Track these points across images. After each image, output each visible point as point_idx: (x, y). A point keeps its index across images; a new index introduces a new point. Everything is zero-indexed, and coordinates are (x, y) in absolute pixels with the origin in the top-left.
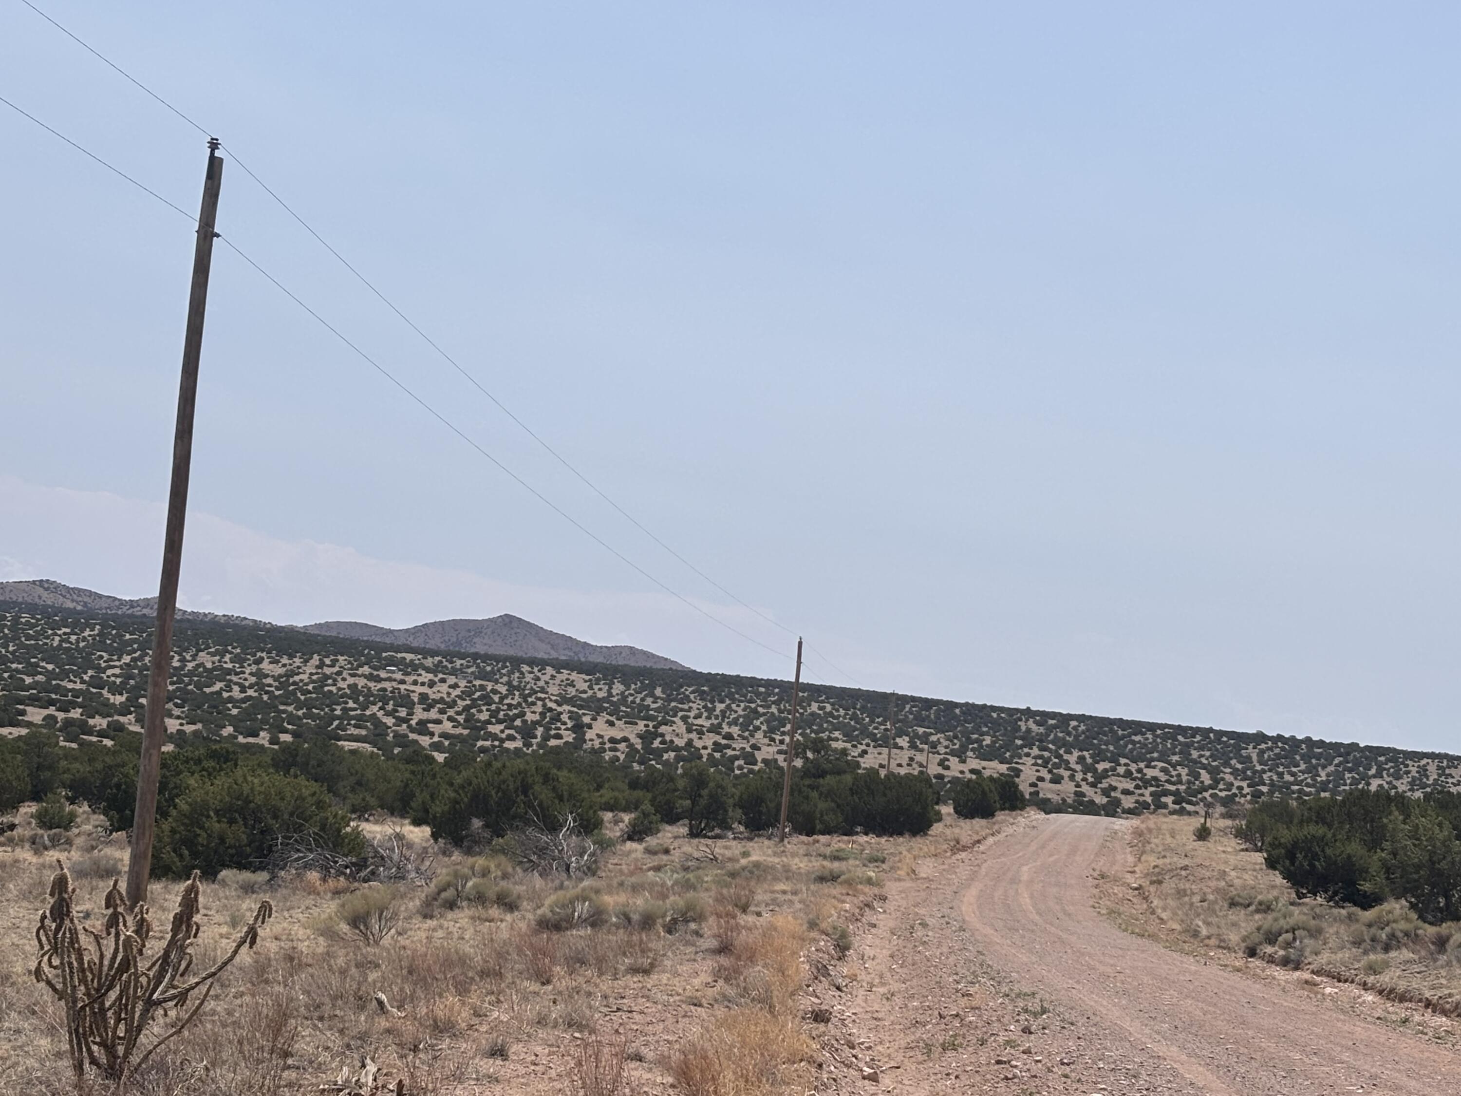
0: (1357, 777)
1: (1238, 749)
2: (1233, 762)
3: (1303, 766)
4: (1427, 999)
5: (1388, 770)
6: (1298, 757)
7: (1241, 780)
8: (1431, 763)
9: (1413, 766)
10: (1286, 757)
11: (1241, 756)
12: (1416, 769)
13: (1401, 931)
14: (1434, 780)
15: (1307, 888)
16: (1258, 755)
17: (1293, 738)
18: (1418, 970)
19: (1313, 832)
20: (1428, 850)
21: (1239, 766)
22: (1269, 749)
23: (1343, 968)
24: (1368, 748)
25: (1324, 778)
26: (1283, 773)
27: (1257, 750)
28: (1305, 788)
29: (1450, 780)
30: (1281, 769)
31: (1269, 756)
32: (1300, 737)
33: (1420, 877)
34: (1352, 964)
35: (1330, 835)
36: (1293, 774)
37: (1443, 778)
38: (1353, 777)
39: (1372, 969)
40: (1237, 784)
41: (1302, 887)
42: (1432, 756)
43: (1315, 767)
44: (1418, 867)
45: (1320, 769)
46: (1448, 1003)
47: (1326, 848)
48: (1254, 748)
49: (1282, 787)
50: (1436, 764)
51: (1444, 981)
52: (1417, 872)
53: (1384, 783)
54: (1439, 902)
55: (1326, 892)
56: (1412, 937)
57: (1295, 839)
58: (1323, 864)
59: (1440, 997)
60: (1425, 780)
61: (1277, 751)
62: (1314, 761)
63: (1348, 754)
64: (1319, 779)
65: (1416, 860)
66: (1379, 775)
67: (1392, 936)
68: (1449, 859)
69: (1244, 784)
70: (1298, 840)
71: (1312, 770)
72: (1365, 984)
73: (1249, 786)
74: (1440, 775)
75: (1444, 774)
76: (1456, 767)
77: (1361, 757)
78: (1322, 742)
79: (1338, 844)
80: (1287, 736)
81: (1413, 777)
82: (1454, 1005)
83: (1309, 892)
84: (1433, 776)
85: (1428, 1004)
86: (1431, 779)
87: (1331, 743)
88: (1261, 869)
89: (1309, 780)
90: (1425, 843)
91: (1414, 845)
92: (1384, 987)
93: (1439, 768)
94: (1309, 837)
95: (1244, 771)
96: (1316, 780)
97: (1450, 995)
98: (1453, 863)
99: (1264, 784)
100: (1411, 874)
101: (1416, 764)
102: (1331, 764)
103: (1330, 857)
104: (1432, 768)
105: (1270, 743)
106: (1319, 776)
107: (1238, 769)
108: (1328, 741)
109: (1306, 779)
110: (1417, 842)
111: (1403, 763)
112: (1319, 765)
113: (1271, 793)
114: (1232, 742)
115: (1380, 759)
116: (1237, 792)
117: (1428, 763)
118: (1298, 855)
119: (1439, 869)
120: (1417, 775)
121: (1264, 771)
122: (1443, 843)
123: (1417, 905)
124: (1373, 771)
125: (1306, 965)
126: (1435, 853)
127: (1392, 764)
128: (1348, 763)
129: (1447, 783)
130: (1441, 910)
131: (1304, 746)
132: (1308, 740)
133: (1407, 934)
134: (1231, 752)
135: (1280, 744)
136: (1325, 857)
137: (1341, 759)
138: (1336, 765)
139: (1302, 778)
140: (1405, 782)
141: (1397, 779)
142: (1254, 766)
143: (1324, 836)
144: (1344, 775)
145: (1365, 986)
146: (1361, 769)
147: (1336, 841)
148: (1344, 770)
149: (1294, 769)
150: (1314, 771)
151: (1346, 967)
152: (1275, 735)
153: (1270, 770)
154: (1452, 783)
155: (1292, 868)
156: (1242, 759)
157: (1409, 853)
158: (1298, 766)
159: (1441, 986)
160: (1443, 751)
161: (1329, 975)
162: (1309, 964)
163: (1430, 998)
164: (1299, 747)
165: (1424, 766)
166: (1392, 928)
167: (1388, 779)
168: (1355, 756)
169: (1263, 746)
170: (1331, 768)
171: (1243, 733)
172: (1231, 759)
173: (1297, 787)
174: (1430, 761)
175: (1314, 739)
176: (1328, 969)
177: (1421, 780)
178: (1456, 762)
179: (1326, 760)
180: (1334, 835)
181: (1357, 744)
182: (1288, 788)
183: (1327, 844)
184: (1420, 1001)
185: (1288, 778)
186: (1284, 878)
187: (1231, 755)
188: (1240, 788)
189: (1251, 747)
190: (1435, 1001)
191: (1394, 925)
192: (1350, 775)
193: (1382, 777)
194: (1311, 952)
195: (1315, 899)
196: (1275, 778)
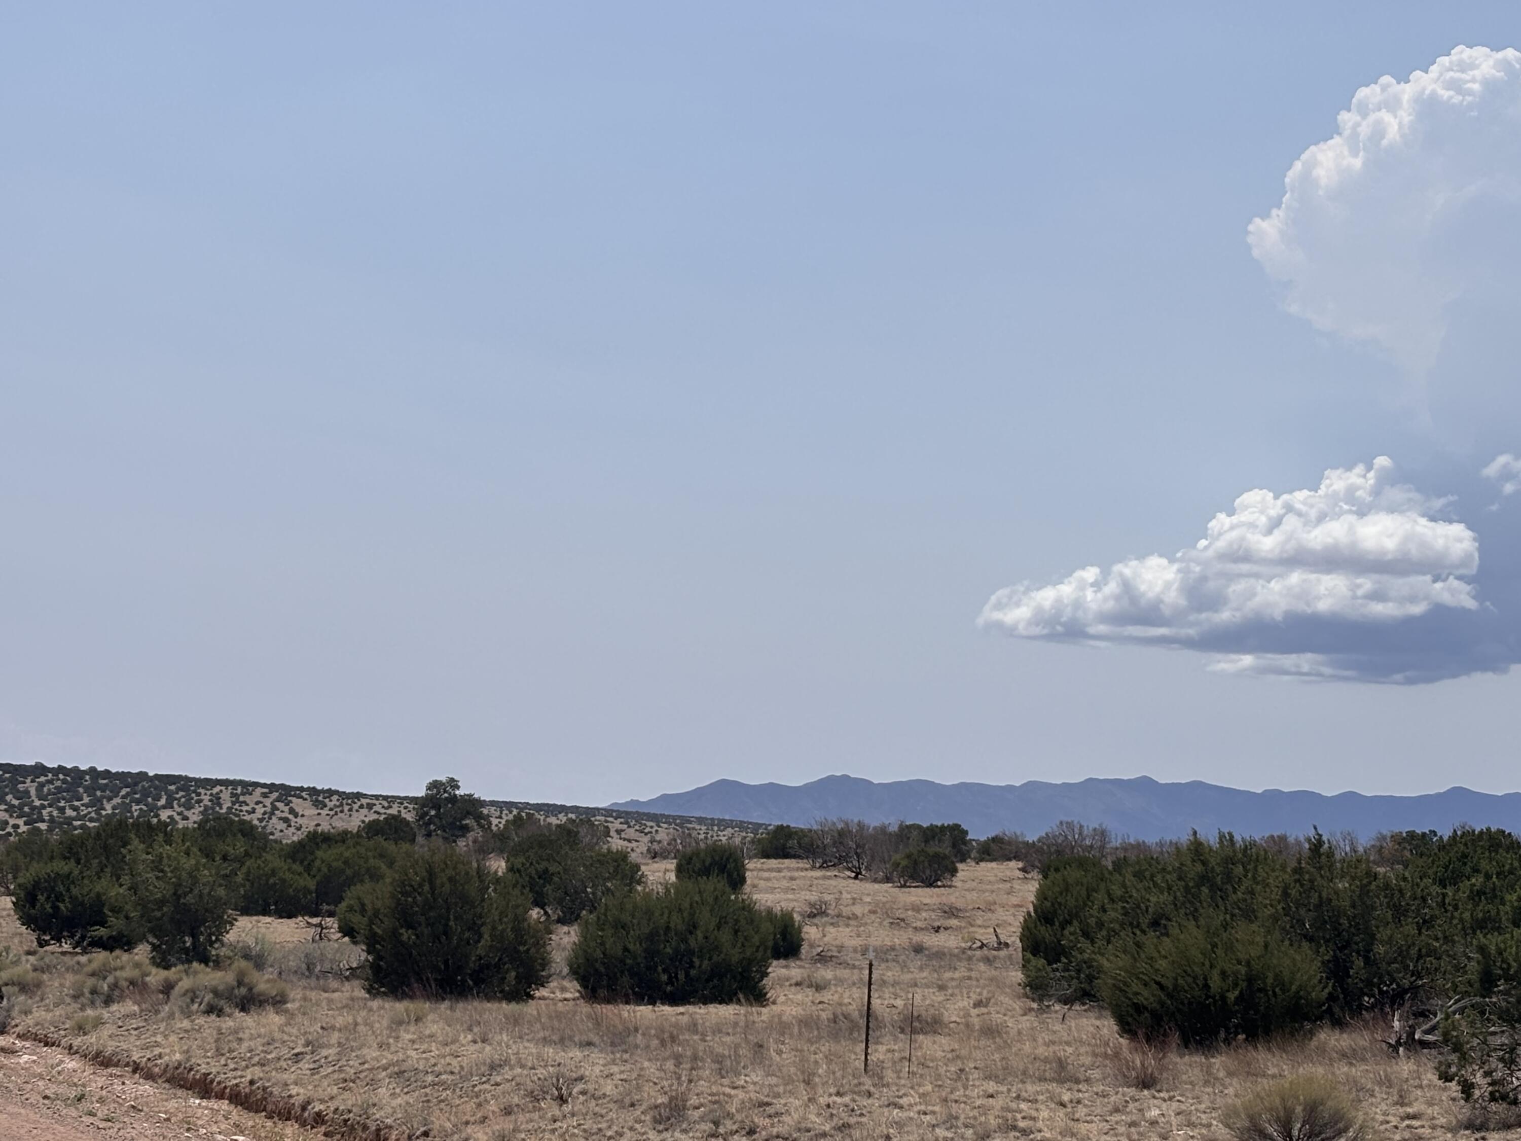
0: (145, 808)
1: (14, 783)
2: (9, 798)
3: (86, 800)
4: (135, 1062)
5: (179, 800)
6: (81, 790)
7: (18, 817)
8: (224, 791)
9: (206, 794)
10: (68, 791)
11: (18, 791)
12: (208, 797)
13: (126, 979)
14: (228, 808)
15: (50, 934)
16: (37, 790)
17: (76, 769)
18: (134, 1026)
19: (56, 869)
20: (173, 883)
21: (16, 802)
22: (50, 782)
23: (52, 1029)
24: (157, 776)
25: (110, 812)
26: (64, 808)
27: (36, 784)
28: (88, 823)
29: (245, 808)
30: (62, 804)
31: (49, 790)
32: (84, 767)
33: (163, 915)
34: (63, 1023)
35: (76, 872)
36: (75, 809)
37: (237, 806)
38: (141, 809)
39: (81, 1029)
40: (12, 822)
41: (45, 934)
42: (225, 783)
43: (100, 800)
44: (162, 903)
45: (105, 802)
46: (156, 1065)
47: (72, 887)
48: (33, 781)
49: (61, 823)
50: (230, 791)
51: (159, 1038)
52: (160, 909)
53: (175, 814)
54: (184, 942)
55: (72, 936)
56: (137, 986)
57: (36, 879)
58: (68, 904)
59: (149, 1059)
60: (218, 809)
61: (58, 783)
62: (99, 793)
63: (136, 784)
64: (104, 813)
65: (159, 895)
66: (169, 805)
67: (115, 986)
68: (196, 892)
69: (20, 822)
70: (40, 879)
71: (97, 804)
72: (71, 1047)
73: (26, 824)
74: (234, 803)
75: (237, 801)
76: (251, 794)
77: (150, 787)
78: (107, 772)
79: (86, 881)
80: (69, 767)
81: (205, 806)
82: (162, 1068)
83: (52, 939)
84: (226, 805)
85: (136, 1068)
86: (225, 807)
87: (117, 773)
88: (9, 915)
89: (93, 815)
90: (169, 875)
91: (157, 878)
92: (90, 1049)
93: (233, 795)
94: (53, 875)
95: (21, 807)
96: (100, 814)
97: (160, 1056)
98: (201, 896)
99: (43, 821)
100: (153, 910)
101: (209, 793)
102: (116, 796)
103: (77, 898)
104: (226, 796)
105: (50, 775)
106: (104, 809)
107: (14, 806)
108: (114, 771)
109: (89, 813)
110: (161, 874)
111: (194, 792)
112: (103, 797)
113: (50, 830)
114: (7, 775)
115: (170, 787)
116: (12, 830)
117: (221, 791)
118: (40, 897)
119: (184, 904)
120: (209, 804)
121: (43, 807)
122: (190, 875)
123: (159, 946)
124: (163, 802)
125: (13, 1027)
126: (180, 885)
127: (183, 793)
128: (136, 794)
129: (241, 811)
130: (186, 951)
131: (87, 777)
132: (93, 770)
133: (132, 983)
134: (6, 786)
135: (61, 776)
136: (71, 897)
137: (128, 790)
138: (123, 797)
139: (85, 812)
140: (196, 811)
141: (189, 809)
142: (33, 801)
143: (71, 873)
144: (131, 807)
145: (71, 1050)
146: (150, 799)
147: (83, 878)
148: (131, 802)
149: (76, 803)
150: (99, 804)
151: (56, 1027)
152: (56, 766)
153: (50, 806)
154: (247, 811)
155: (32, 911)
156: (19, 795)
157: (151, 888)
158: (81, 800)
159: (157, 1044)
160: (238, 778)
161: (36, 1038)
162: (17, 1026)
163: (138, 1061)
164: (82, 778)
165: (218, 793)
166: (115, 977)
167: (179, 810)
168: (143, 786)
169: (42, 779)
170: (117, 801)
171: (20, 766)
172: (7, 794)
173: (79, 823)
174: (223, 788)
175: (99, 769)
176: (34, 1031)
177: (213, 809)
178: (250, 789)
179: (111, 792)
180: (81, 872)
181: (146, 774)
182: (69, 824)
183: (73, 882)
184: (127, 1065)
185: (69, 813)
186: (23, 924)
187: (7, 790)
188: (16, 827)
189: (28, 780)
190: (142, 1064)
191: (118, 973)
192: (138, 807)
193: (172, 807)
194: (21, 1012)
195: (61, 946)
196: (55, 813)
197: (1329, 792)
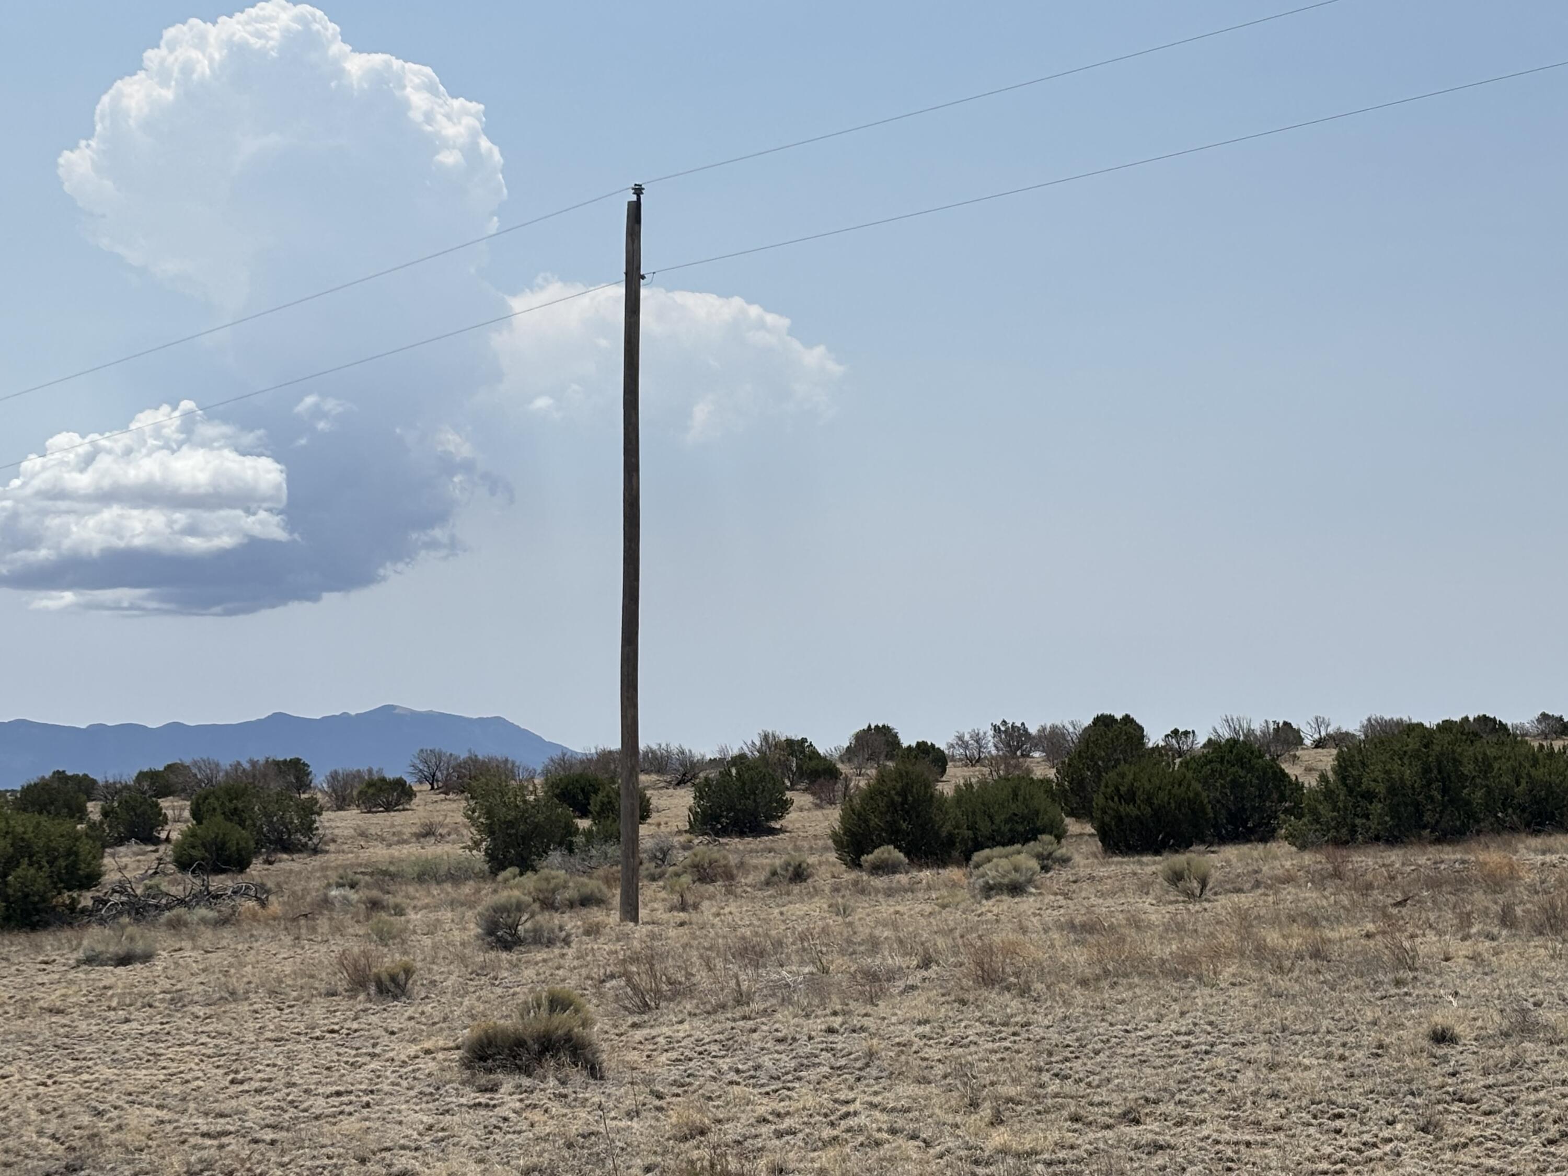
197: (153, 724)
